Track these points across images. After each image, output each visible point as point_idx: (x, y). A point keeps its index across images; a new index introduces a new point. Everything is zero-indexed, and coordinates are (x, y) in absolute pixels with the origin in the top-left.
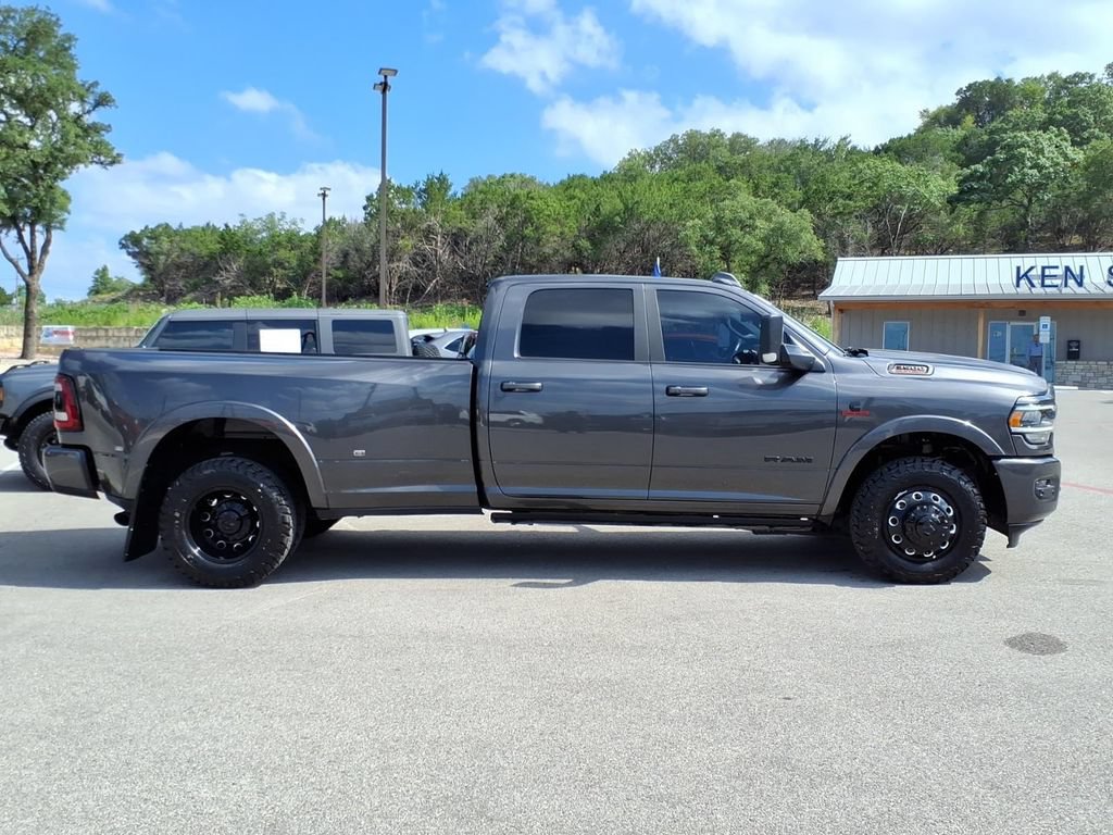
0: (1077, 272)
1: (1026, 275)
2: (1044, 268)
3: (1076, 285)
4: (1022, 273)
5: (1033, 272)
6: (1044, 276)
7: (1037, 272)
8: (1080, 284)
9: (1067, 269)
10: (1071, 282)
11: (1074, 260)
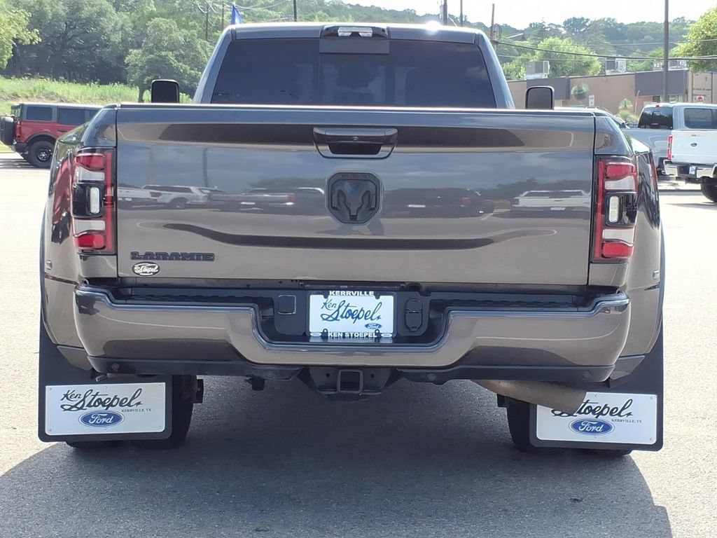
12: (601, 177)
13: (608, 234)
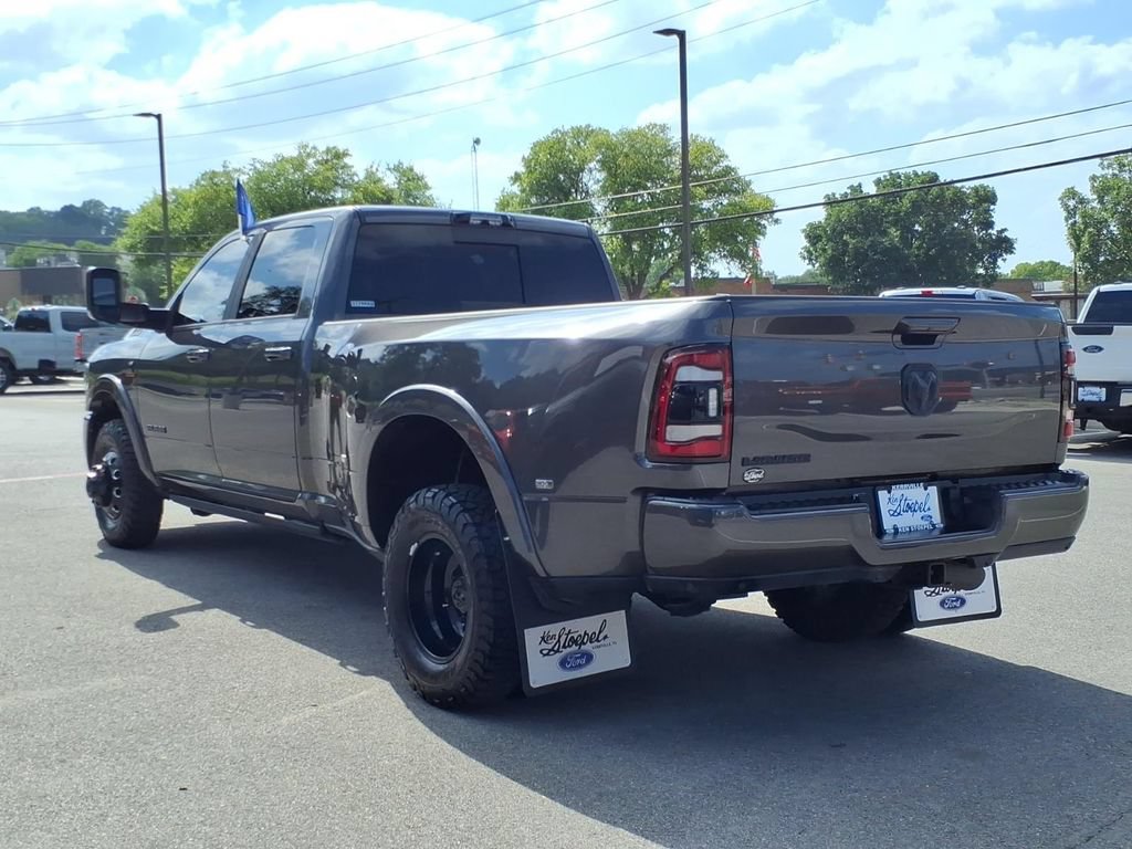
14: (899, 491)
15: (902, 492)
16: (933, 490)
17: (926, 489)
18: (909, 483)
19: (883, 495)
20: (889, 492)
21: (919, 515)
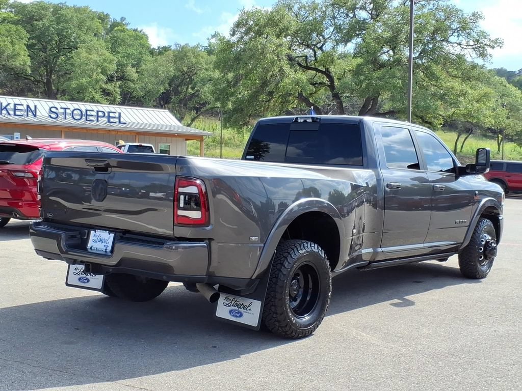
0: (33, 109)
1: (5, 108)
2: (15, 105)
3: (33, 117)
4: (3, 108)
5: (8, 107)
6: (15, 110)
7: (12, 106)
8: (35, 116)
9: (28, 106)
10: (30, 114)
11: (32, 102)
12: (177, 185)
13: (180, 213)
14: (99, 232)
15: (100, 233)
16: (112, 235)
17: (109, 234)
18: (103, 230)
19: (92, 232)
20: (95, 232)
21: (104, 244)
